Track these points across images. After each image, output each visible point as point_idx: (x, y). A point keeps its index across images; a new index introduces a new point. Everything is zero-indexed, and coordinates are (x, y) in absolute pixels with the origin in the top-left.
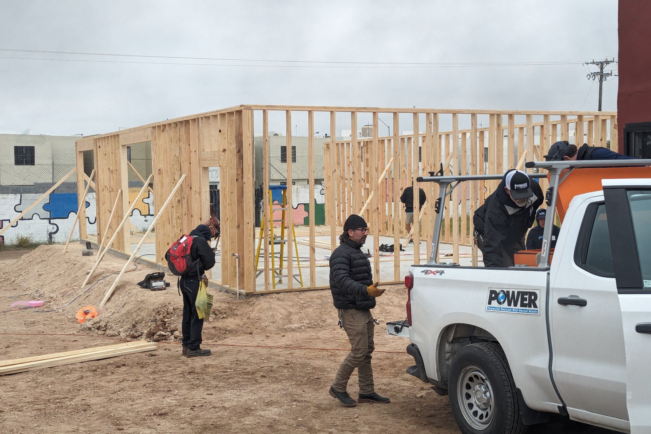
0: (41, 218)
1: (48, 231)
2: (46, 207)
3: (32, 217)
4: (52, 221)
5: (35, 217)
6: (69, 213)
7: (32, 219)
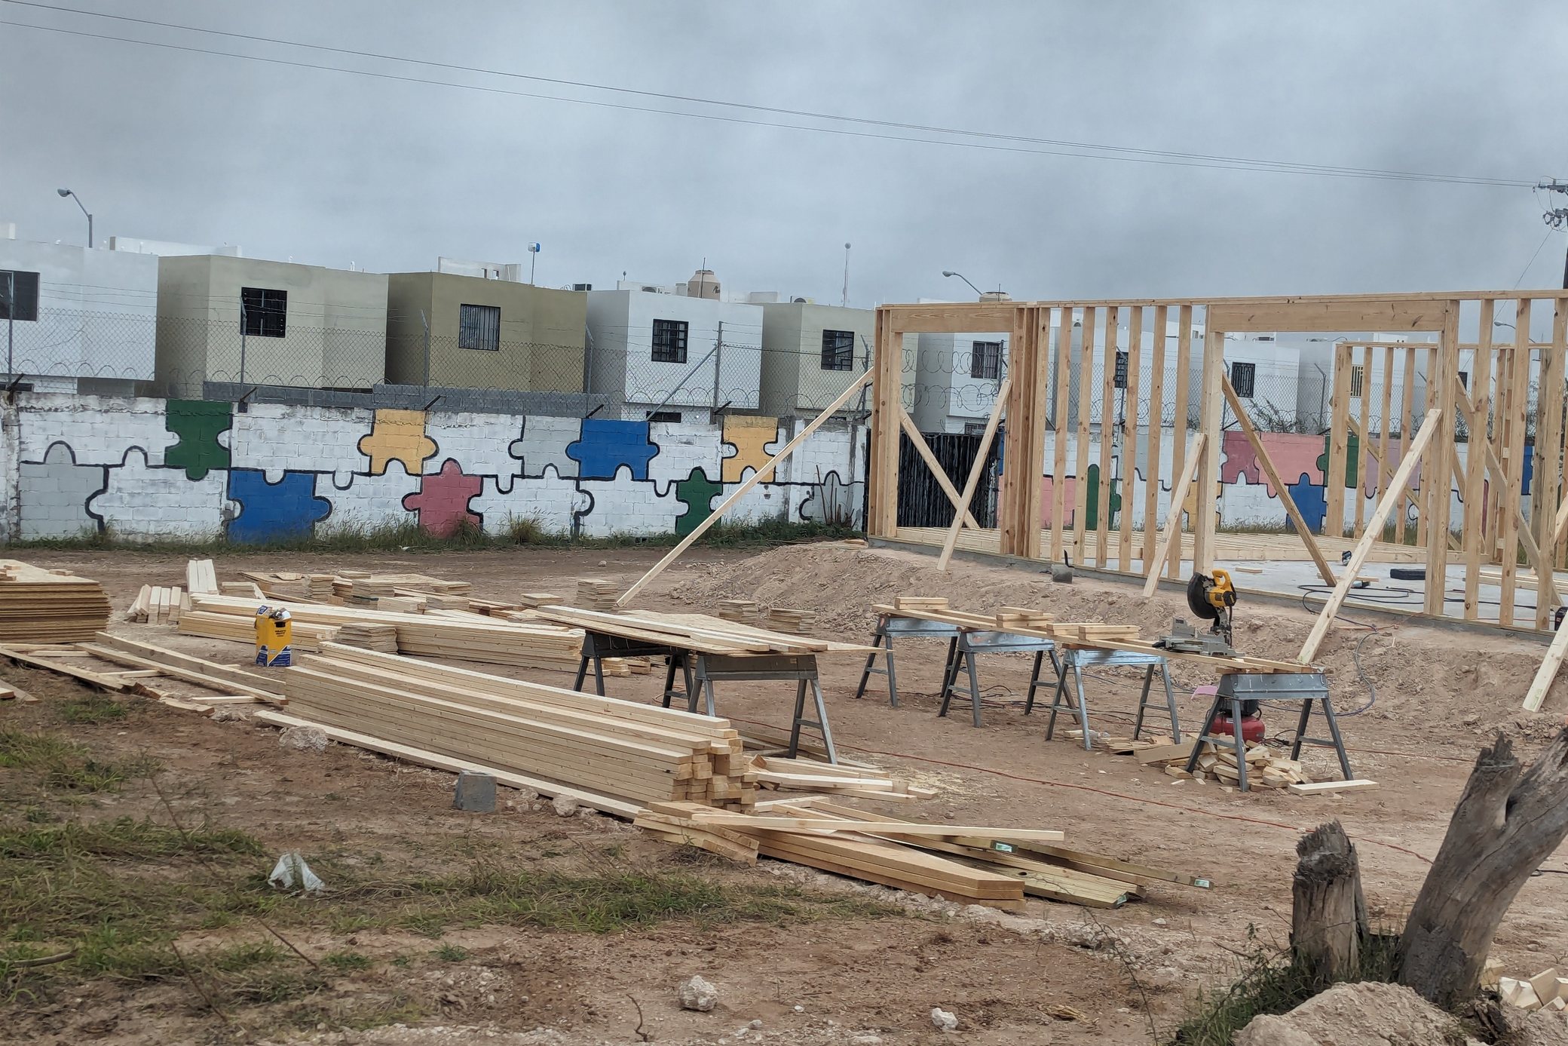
0: (561, 476)
1: (572, 509)
2: (572, 451)
3: (544, 473)
4: (584, 485)
5: (550, 472)
6: (617, 469)
7: (541, 477)
